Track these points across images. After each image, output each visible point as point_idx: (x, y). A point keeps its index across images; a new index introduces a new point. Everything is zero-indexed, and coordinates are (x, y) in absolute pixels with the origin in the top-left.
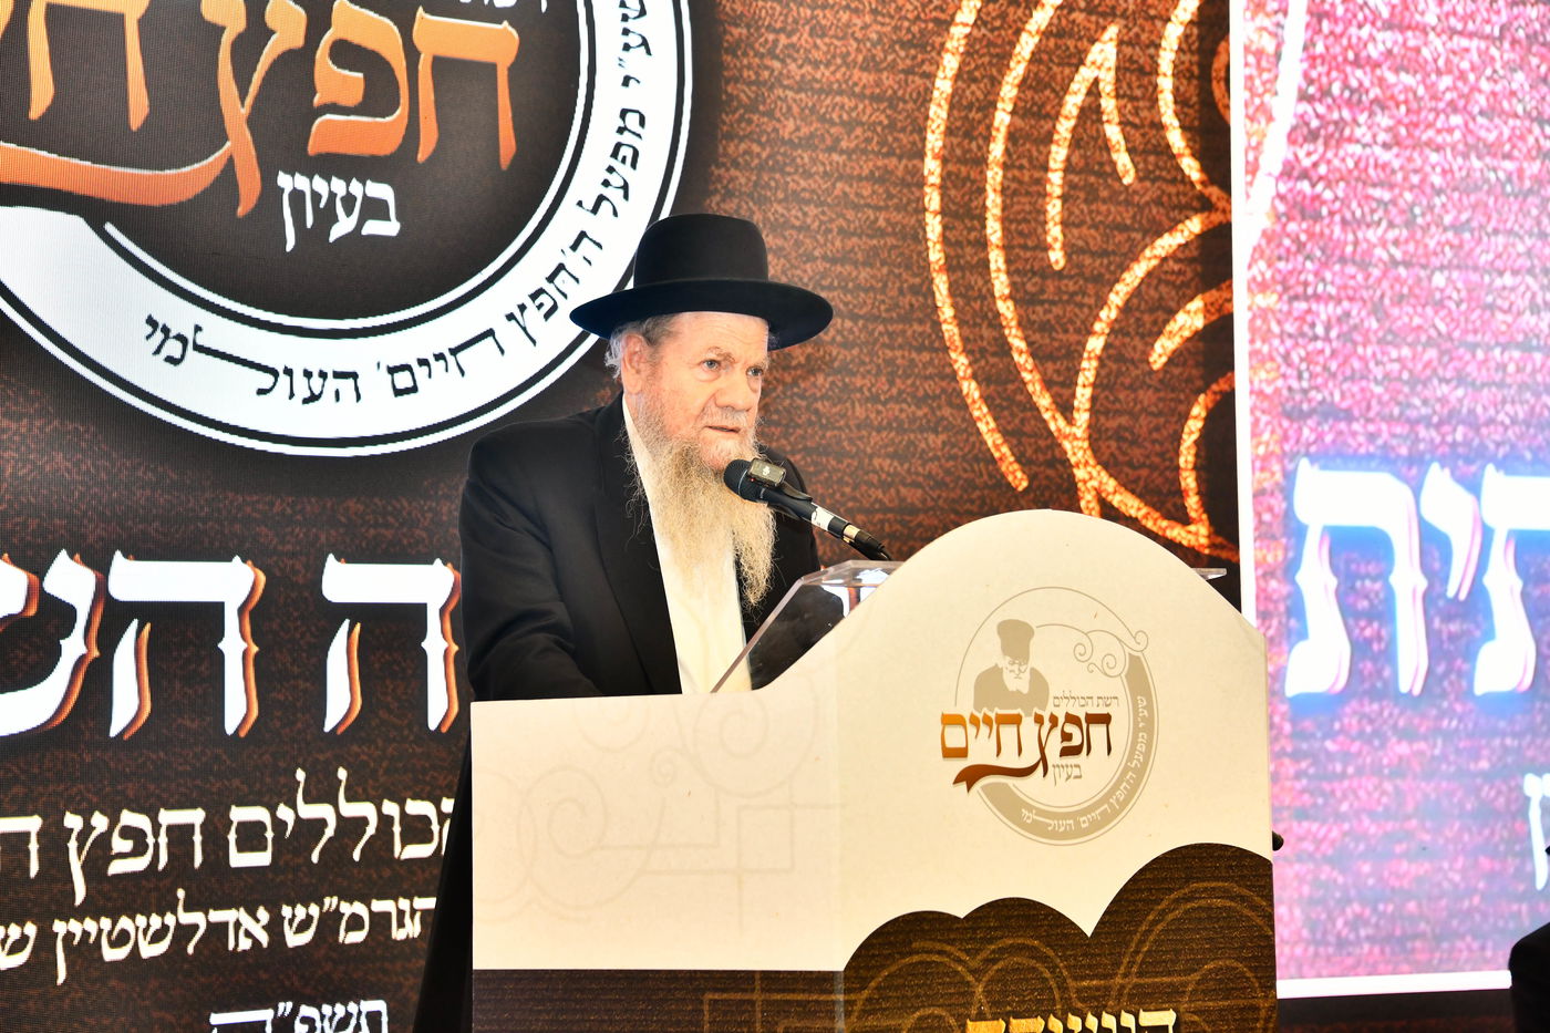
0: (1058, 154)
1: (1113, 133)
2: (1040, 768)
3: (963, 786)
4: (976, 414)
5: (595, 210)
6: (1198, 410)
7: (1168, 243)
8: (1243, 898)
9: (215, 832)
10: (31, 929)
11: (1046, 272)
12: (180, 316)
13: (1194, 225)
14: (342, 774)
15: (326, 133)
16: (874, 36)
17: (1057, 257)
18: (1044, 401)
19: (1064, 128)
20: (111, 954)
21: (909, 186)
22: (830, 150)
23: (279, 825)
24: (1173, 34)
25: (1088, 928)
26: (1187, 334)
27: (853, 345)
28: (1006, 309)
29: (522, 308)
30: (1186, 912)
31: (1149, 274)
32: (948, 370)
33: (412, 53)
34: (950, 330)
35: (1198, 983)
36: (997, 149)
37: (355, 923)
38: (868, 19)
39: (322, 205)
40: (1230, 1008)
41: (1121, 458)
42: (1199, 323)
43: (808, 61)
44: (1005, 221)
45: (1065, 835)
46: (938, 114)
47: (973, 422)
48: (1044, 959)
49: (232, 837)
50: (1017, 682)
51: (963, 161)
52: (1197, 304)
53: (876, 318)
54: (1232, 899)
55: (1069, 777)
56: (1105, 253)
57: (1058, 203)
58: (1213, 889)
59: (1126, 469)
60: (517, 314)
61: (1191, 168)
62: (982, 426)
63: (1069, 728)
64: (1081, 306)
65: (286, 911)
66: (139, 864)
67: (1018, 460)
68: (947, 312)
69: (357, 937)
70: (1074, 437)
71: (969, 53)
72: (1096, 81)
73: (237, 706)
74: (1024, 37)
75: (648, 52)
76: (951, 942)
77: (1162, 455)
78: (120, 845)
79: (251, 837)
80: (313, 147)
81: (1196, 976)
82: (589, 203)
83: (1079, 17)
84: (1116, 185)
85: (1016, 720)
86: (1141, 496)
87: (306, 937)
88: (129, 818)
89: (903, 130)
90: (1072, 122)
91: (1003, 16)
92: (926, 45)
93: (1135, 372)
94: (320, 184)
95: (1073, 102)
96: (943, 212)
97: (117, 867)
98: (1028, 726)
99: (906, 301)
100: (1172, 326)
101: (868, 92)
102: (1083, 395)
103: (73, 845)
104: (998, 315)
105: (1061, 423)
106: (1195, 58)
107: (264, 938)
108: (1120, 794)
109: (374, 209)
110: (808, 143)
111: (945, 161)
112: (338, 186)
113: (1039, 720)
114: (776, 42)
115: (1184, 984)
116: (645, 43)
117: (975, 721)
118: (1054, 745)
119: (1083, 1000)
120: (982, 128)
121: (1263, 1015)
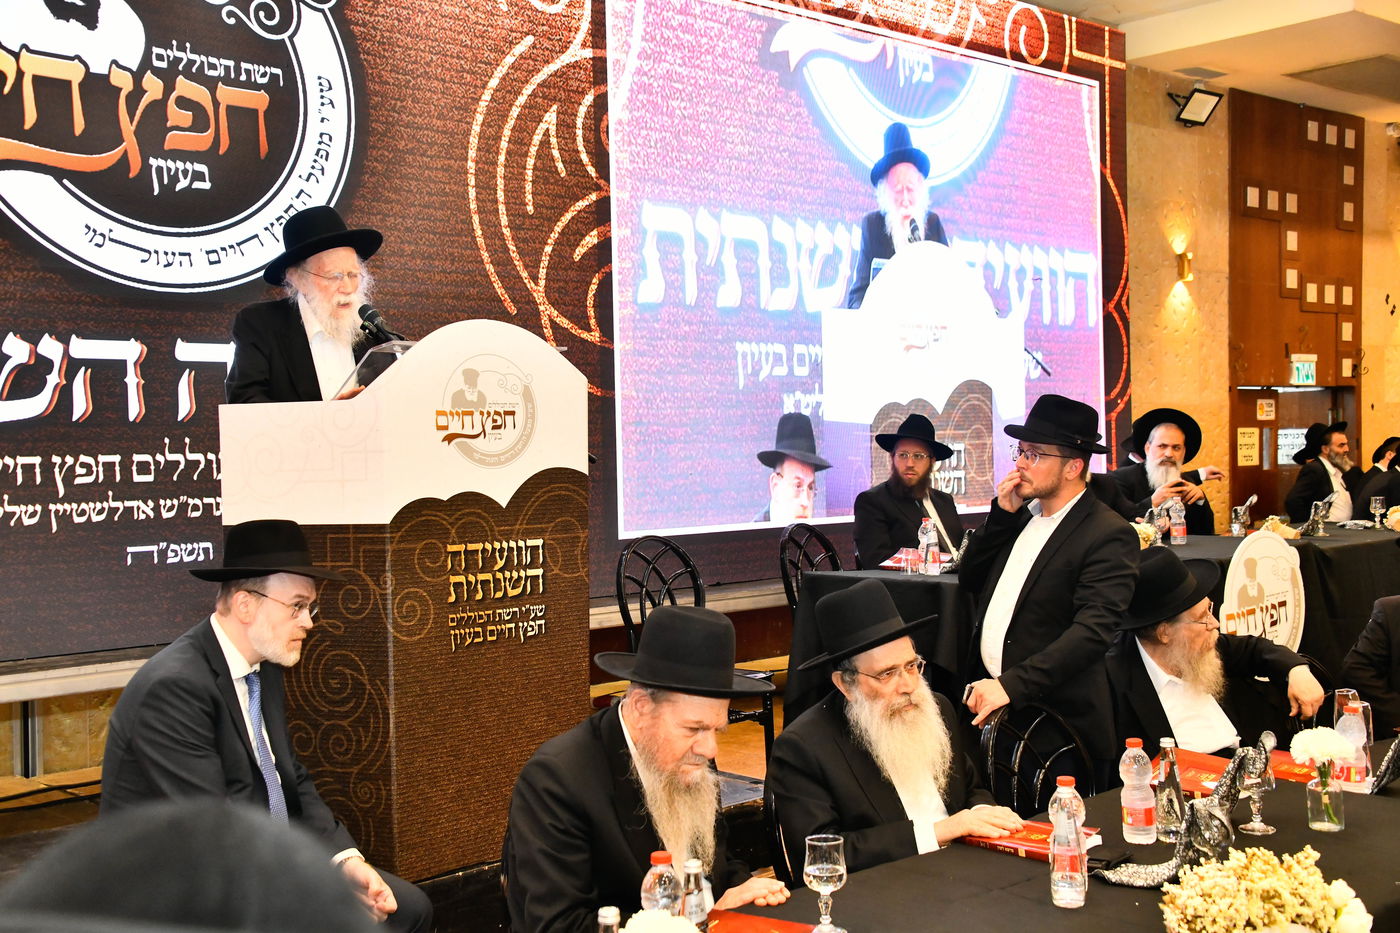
0: (531, 162)
1: (556, 153)
2: (483, 434)
3: (447, 442)
4: (493, 279)
5: (307, 180)
6: (595, 280)
7: (581, 204)
8: (574, 491)
9: (126, 466)
10: (38, 508)
11: (525, 215)
12: (102, 224)
13: (593, 197)
14: (187, 440)
15: (173, 140)
16: (443, 104)
17: (530, 209)
18: (524, 274)
19: (533, 150)
20: (77, 520)
21: (460, 173)
22: (422, 155)
23: (157, 463)
24: (582, 110)
25: (504, 504)
26: (590, 246)
27: (434, 245)
28: (507, 232)
29: (272, 225)
30: (549, 497)
31: (573, 218)
32: (479, 259)
33: (216, 104)
34: (480, 241)
35: (553, 527)
36: (502, 158)
37: (195, 508)
38: (440, 96)
39: (172, 173)
40: (567, 538)
41: (560, 301)
42: (596, 241)
43: (410, 114)
44: (505, 191)
45: (494, 464)
46: (474, 141)
47: (491, 283)
48: (484, 518)
49: (134, 468)
50: (472, 397)
51: (485, 163)
52: (595, 232)
53: (445, 234)
54: (570, 491)
55: (496, 439)
56: (552, 208)
57: (531, 184)
58: (561, 487)
59: (563, 306)
60: (270, 227)
61: (591, 170)
62: (495, 285)
63: (496, 417)
64: (542, 231)
65: (162, 502)
66: (90, 479)
67: (512, 301)
68: (479, 232)
69: (196, 514)
70: (538, 292)
71: (488, 113)
72: (548, 130)
73: (135, 408)
74: (514, 108)
75: (333, 107)
76: (440, 511)
77: (578, 300)
78: (79, 470)
79: (143, 468)
80: (167, 147)
81: (552, 524)
82: (305, 177)
83: (539, 100)
84: (558, 177)
85: (471, 414)
86: (569, 319)
87: (172, 514)
88: (83, 458)
89: (457, 147)
90: (536, 148)
91: (504, 98)
92: (467, 109)
93: (566, 262)
94: (170, 163)
95: (537, 138)
96: (476, 186)
97: (78, 481)
98: (477, 416)
99: (459, 227)
100: (583, 242)
101: (440, 129)
102: (543, 273)
103: (57, 470)
104: (503, 234)
105: (533, 285)
106: (593, 122)
107: (151, 514)
108: (519, 446)
109: (198, 176)
110: (411, 152)
111: (477, 163)
112: (180, 165)
113: (482, 413)
114: (395, 104)
115: (547, 528)
116: (331, 103)
117: (452, 414)
118: (489, 425)
119: (501, 535)
120: (494, 148)
121: (582, 540)
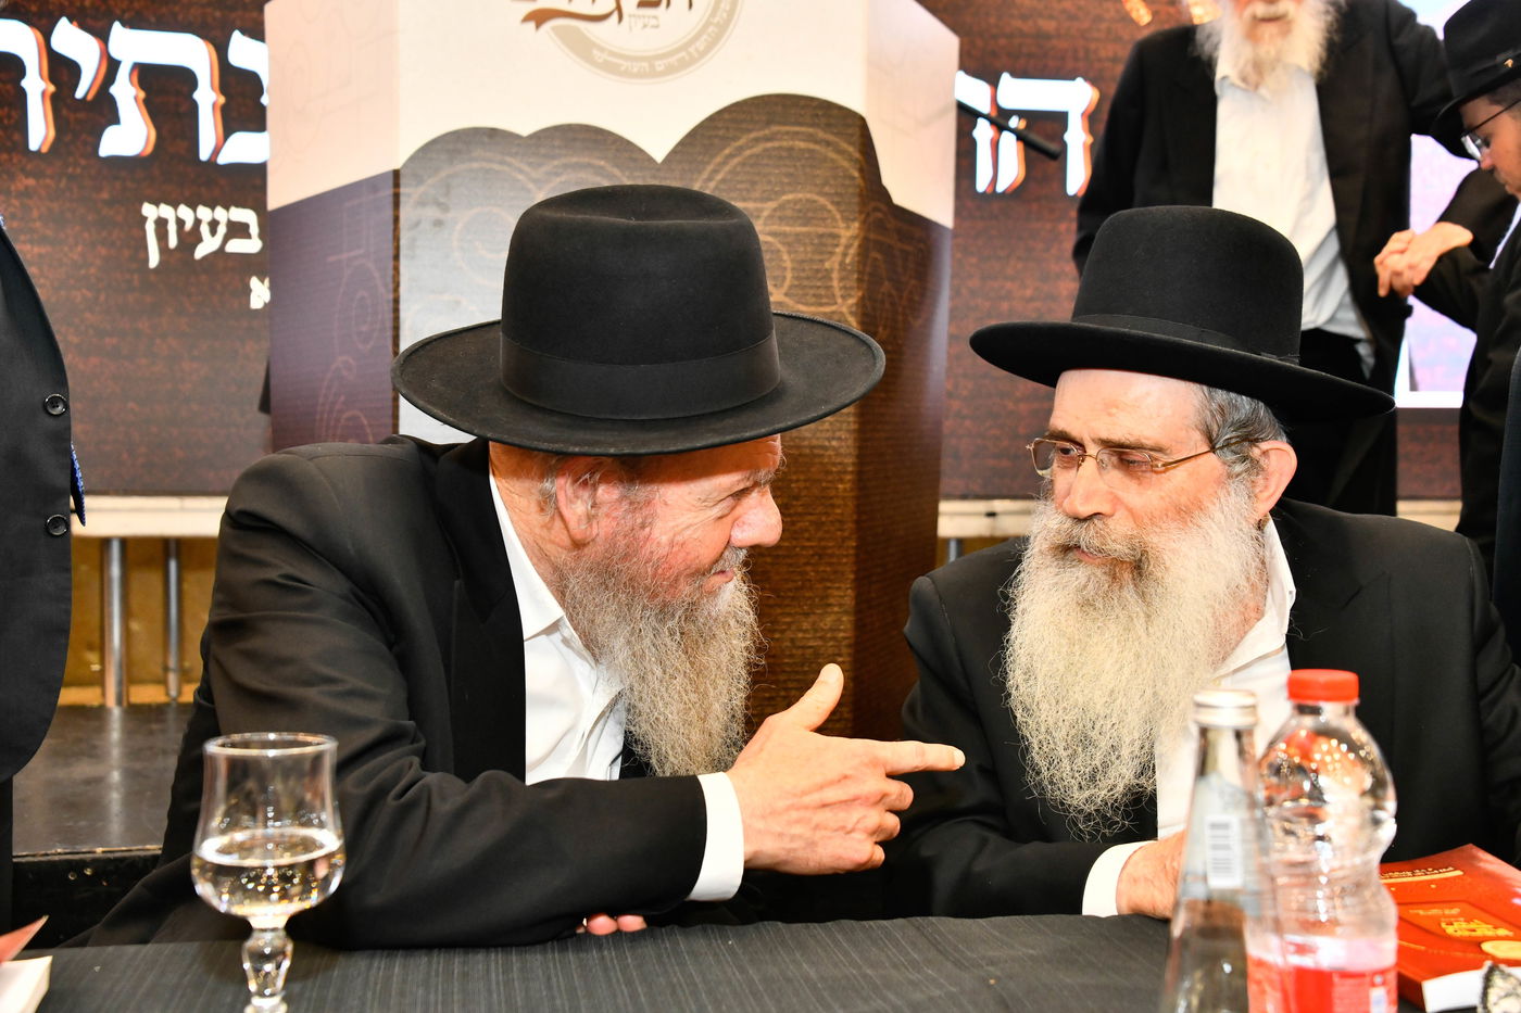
2: (615, 16)
3: (532, 25)
8: (828, 144)
25: (658, 156)
30: (766, 150)
35: (775, 210)
40: (808, 234)
45: (641, 75)
54: (816, 142)
55: (645, 26)
58: (797, 133)
76: (512, 155)
81: (772, 205)
108: (701, 45)
115: (760, 210)
121: (843, 241)
